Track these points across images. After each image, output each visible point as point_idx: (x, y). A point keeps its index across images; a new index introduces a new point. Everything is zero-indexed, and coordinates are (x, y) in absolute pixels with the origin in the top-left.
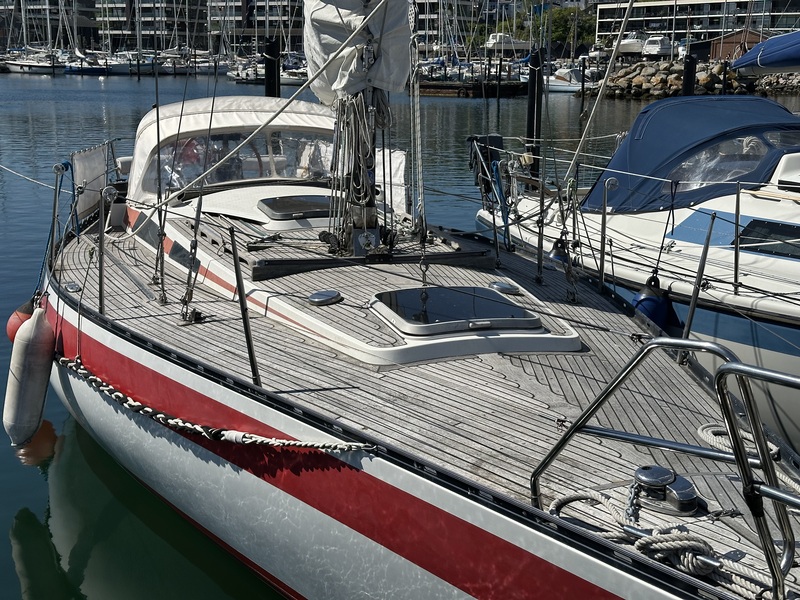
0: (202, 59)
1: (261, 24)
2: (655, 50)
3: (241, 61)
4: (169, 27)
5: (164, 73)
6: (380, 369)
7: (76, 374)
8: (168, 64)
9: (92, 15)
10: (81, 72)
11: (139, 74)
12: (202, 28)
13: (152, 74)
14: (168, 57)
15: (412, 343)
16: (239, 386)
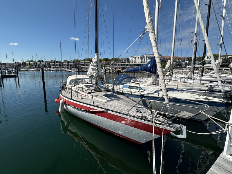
0: (63, 69)
1: (70, 66)
2: (111, 68)
3: (68, 69)
4: (59, 66)
5: (59, 71)
6: (106, 102)
7: (68, 105)
8: (59, 70)
9: (50, 65)
10: (49, 71)
11: (56, 71)
12: (63, 66)
13: (58, 71)
14: (59, 69)
15: (108, 100)
16: (92, 105)
